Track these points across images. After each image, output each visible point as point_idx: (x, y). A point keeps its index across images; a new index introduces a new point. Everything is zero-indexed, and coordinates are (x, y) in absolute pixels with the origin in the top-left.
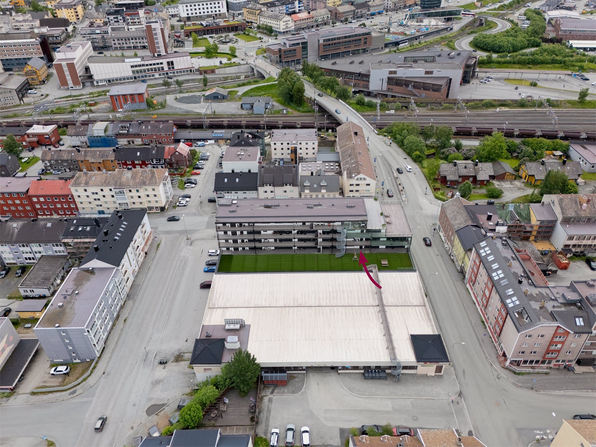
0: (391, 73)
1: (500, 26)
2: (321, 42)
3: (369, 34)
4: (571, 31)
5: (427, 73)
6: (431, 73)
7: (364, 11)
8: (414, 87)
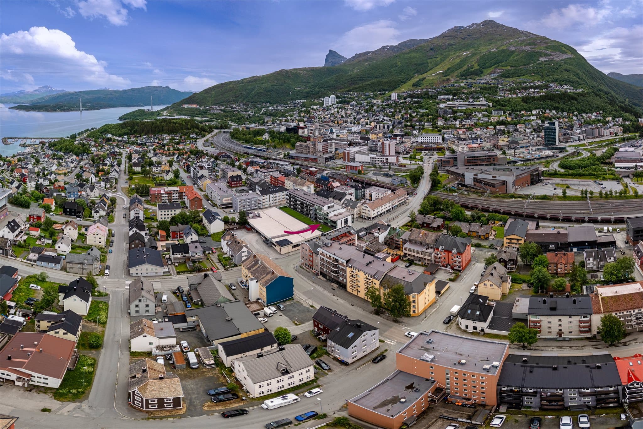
0: (475, 175)
1: (584, 154)
2: (466, 158)
3: (496, 156)
4: (620, 158)
5: (493, 177)
6: (495, 177)
7: (515, 145)
8: (485, 184)
